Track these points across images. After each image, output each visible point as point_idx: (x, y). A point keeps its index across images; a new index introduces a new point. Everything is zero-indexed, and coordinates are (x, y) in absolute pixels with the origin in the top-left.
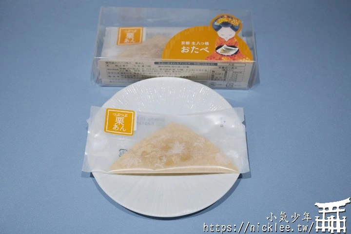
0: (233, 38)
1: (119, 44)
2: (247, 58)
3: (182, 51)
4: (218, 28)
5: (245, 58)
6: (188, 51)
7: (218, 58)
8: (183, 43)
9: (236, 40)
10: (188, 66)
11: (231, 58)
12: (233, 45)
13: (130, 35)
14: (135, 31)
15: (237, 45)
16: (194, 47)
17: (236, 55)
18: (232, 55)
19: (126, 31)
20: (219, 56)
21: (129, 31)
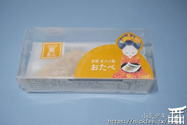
0: (136, 55)
1: (42, 58)
2: (149, 75)
3: (92, 69)
4: (123, 46)
5: (147, 75)
6: (97, 68)
7: (123, 75)
8: (93, 61)
9: (138, 58)
10: (97, 81)
11: (134, 75)
12: (136, 62)
13: (52, 50)
14: (56, 46)
15: (140, 62)
16: (102, 65)
17: (139, 73)
18: (135, 72)
19: (49, 46)
20: (124, 74)
21: (51, 46)
